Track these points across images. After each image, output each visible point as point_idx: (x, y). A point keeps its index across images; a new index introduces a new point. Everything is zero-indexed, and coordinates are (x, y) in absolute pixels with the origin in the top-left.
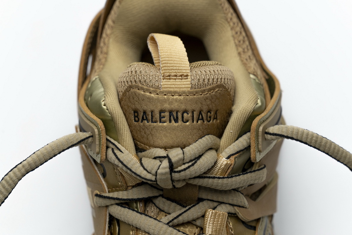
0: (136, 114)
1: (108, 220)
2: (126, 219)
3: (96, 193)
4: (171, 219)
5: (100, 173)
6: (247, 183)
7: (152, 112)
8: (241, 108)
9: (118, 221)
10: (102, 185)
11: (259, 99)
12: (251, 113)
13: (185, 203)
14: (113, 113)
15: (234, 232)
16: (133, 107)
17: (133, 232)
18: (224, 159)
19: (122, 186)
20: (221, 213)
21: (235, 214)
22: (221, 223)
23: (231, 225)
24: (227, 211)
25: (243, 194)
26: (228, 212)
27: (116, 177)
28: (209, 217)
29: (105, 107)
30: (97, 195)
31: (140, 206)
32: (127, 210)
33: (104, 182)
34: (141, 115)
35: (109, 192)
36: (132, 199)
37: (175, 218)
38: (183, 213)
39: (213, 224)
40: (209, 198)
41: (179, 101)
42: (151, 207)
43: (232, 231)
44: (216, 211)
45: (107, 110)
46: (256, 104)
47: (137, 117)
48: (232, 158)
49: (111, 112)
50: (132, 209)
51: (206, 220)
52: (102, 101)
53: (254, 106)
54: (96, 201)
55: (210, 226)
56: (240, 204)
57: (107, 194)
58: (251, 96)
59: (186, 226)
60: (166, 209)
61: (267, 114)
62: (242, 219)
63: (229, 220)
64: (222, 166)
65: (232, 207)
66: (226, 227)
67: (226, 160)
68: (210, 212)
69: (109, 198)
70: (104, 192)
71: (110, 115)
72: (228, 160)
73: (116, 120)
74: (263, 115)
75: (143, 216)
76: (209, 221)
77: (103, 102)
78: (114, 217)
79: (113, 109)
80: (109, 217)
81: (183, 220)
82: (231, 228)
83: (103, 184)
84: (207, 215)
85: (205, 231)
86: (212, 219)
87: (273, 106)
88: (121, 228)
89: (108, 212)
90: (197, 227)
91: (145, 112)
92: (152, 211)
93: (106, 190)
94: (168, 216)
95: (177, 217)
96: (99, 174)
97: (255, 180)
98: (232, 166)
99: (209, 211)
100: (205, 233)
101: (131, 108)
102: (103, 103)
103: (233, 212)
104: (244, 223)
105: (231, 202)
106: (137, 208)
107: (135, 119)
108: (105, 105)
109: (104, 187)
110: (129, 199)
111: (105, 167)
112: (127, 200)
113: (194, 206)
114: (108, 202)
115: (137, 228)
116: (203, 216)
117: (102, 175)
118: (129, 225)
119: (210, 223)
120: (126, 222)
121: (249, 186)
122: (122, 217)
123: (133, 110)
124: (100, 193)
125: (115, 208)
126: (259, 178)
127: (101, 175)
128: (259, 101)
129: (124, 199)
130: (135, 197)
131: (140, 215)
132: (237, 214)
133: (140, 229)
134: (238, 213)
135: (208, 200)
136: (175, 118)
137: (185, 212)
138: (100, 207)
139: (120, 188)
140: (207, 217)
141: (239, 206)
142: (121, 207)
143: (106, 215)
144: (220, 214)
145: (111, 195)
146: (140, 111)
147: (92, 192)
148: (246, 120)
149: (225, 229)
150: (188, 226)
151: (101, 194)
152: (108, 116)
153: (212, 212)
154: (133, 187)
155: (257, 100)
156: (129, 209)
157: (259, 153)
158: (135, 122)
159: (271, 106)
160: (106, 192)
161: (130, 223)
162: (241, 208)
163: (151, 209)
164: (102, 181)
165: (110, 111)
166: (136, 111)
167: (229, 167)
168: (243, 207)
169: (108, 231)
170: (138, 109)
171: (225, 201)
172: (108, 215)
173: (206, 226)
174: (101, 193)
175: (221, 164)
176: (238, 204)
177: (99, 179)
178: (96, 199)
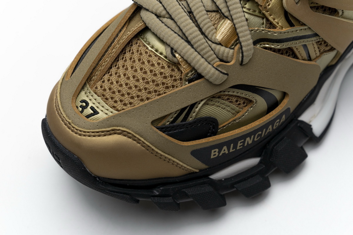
43: (269, 5)
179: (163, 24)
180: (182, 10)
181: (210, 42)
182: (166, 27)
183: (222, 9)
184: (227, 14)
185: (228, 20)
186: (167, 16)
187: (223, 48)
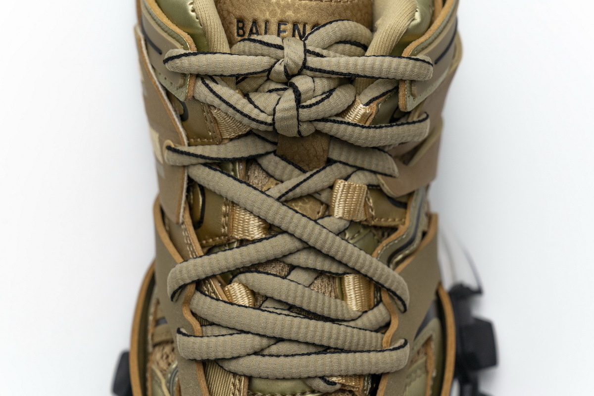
0: (241, 25)
1: (185, 186)
2: (217, 188)
3: (169, 145)
4: (284, 191)
5: (176, 114)
6: (402, 139)
7: (267, 22)
8: (388, 26)
9: (202, 189)
10: (178, 133)
11: (417, 11)
12: (402, 34)
13: (308, 165)
14: (206, 25)
15: (375, 213)
16: (238, 13)
17: (226, 208)
18: (361, 106)
19: (214, 137)
20: (357, 185)
21: (378, 186)
22: (357, 201)
23: (371, 202)
24: (367, 182)
25: (391, 155)
26: (368, 184)
27: (206, 123)
28: (340, 191)
29: (193, 14)
30: (169, 148)
31: (240, 168)
32: (218, 174)
33: (181, 129)
34: (249, 25)
35: (189, 145)
36: (224, 158)
37: (291, 190)
38: (301, 183)
39: (345, 201)
40: (343, 159)
41: (310, 8)
42: (254, 170)
43: (372, 210)
44: (349, 183)
45: (197, 18)
46: (411, 20)
47: (242, 28)
48: (373, 105)
49: (203, 23)
50: (226, 174)
51: (335, 196)
52: (189, 3)
53: (407, 24)
54: (167, 157)
55: (340, 205)
56: (387, 172)
57: (186, 149)
58: (405, 7)
59: (307, 201)
60: (277, 174)
61: (430, 38)
62: (388, 194)
63: (369, 195)
64: (357, 116)
65: (373, 176)
66: (364, 206)
67: (364, 108)
68: (340, 185)
69: (188, 154)
70: (180, 144)
71: (201, 27)
72: (368, 107)
73: (211, 35)
74: (422, 39)
75: (244, 186)
76: (339, 198)
77: (192, 6)
78: (196, 183)
79: (207, 18)
80: (188, 181)
81: (302, 193)
82: (371, 207)
83: (181, 133)
84: (337, 189)
85: (333, 212)
86: (343, 195)
87: (441, 24)
88: (207, 200)
89: (186, 174)
90: (322, 203)
91: (255, 22)
92: (256, 177)
93: (184, 142)
94: (280, 186)
95: (292, 188)
96: (175, 117)
97: (415, 135)
98: (373, 116)
99: (339, 182)
100: (334, 215)
101: (234, 15)
102: (190, 7)
103: (375, 182)
104: (390, 198)
105: (373, 168)
106: (234, 170)
107: (238, 33)
108: (193, 11)
109: (182, 137)
110: (220, 158)
111: (187, 105)
112: (218, 160)
113: (318, 172)
114: (186, 160)
115: (233, 203)
116: (331, 187)
117: (180, 118)
118: (221, 196)
119: (341, 200)
120: (217, 191)
121: (400, 144)
122: (211, 184)
123: (237, 18)
124: (175, 146)
125: (199, 169)
126: (421, 133)
127: (177, 117)
128: (417, 15)
129: (212, 158)
130: (230, 156)
131: (240, 184)
132: (381, 186)
133: (237, 205)
134: (383, 185)
135: (341, 162)
136: (302, 33)
137: (305, 180)
138: (173, 166)
139: (210, 139)
140: (336, 191)
141: (386, 175)
142: (209, 168)
143: (184, 179)
144: (355, 187)
145: (192, 150)
146: (248, 20)
147: (161, 142)
148: (394, 44)
149: (362, 208)
150: (309, 201)
151: (175, 148)
152: (198, 28)
153: (344, 185)
154: (231, 140)
155: (414, 13)
156: (222, 172)
157: (411, 98)
158: (237, 37)
159: (438, 24)
160: (184, 145)
161: (223, 194)
162: (388, 178)
163: (254, 173)
164: (178, 128)
165: (201, 21)
166: (240, 20)
167: (368, 119)
168: (391, 176)
169: (185, 203)
170: (244, 16)
171: (366, 166)
172: (186, 178)
173: (334, 205)
174: (177, 145)
175: (355, 113)
176: (383, 172)
177: (174, 124)
178: (168, 154)
179: (282, 358)
180: (288, 318)
181: (352, 324)
182: (289, 359)
183: (330, 269)
184: (341, 270)
185: (347, 275)
186: (272, 342)
187: (370, 314)
